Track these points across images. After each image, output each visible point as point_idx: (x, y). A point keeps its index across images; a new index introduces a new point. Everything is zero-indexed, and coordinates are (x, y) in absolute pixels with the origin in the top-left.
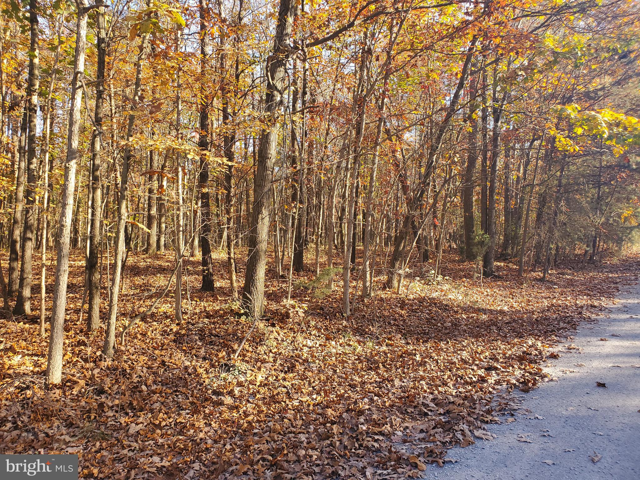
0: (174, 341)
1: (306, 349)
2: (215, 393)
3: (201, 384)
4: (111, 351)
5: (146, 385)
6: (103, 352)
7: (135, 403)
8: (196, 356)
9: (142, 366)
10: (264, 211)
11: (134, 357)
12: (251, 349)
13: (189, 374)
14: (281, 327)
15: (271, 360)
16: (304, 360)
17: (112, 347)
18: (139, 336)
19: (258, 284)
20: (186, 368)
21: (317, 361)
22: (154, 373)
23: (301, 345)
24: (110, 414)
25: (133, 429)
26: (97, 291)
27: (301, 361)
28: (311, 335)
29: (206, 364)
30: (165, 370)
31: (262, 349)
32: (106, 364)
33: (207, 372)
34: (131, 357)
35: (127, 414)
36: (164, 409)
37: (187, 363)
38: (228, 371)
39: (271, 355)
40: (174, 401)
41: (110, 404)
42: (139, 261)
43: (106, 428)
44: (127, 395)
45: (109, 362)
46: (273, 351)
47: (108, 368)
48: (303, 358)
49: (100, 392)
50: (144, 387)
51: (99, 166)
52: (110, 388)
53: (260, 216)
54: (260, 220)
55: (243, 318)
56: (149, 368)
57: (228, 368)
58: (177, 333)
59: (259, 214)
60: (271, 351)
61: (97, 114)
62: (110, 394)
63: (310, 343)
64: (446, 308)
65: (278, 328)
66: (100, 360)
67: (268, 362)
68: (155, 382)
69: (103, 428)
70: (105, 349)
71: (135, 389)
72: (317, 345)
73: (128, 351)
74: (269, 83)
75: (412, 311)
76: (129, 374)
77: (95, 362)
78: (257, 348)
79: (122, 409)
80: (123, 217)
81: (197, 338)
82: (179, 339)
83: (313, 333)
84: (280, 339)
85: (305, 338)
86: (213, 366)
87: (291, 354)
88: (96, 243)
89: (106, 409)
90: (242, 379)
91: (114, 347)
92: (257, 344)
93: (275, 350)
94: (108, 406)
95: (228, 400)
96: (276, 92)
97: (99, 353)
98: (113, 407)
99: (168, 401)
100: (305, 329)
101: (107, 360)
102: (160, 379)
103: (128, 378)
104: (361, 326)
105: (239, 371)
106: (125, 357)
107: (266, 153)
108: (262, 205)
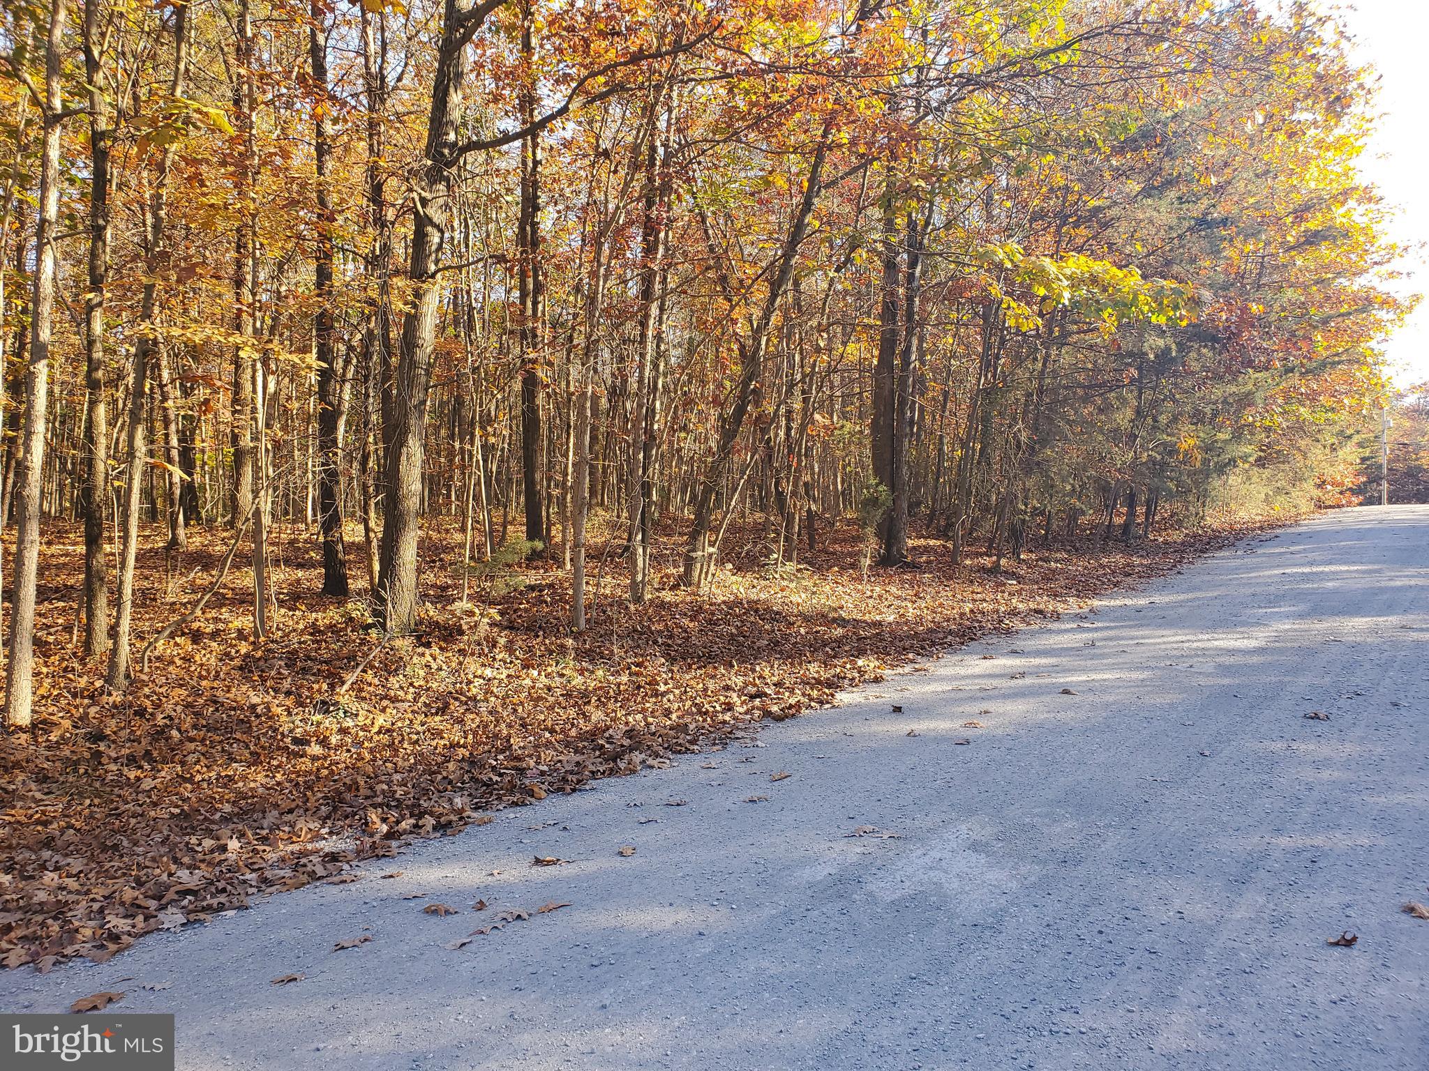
0: (241, 668)
1: (478, 682)
2: (296, 741)
3: (276, 730)
4: (121, 680)
5: (179, 730)
6: (106, 681)
7: (155, 754)
8: (274, 690)
9: (176, 704)
10: (410, 442)
11: (163, 690)
12: (376, 681)
13: (258, 716)
14: (441, 649)
15: (410, 697)
16: (470, 698)
17: (122, 676)
18: (179, 662)
19: (403, 574)
20: (253, 707)
21: (493, 699)
22: (196, 714)
23: (470, 676)
24: (113, 767)
25: (147, 784)
26: (102, 586)
27: (464, 699)
28: (494, 659)
29: (289, 702)
30: (217, 710)
31: (394, 681)
32: (111, 700)
33: (290, 714)
34: (157, 689)
35: (141, 767)
36: (203, 761)
37: (255, 700)
38: (327, 712)
39: (412, 690)
40: (223, 750)
41: (114, 755)
42: (211, 544)
43: (103, 784)
44: (143, 743)
45: (117, 697)
46: (416, 684)
47: (115, 706)
48: (469, 694)
49: (98, 737)
50: (174, 733)
51: (99, 362)
52: (115, 733)
53: (404, 450)
54: (404, 458)
55: (373, 633)
56: (188, 706)
57: (325, 707)
58: (247, 656)
59: (401, 446)
60: (411, 684)
61: (93, 269)
62: (114, 742)
63: (488, 672)
64: (776, 617)
65: (435, 650)
66: (101, 695)
67: (403, 701)
68: (195, 727)
69: (97, 784)
70: (109, 680)
71: (160, 734)
72: (503, 676)
73: (154, 681)
74: (417, 213)
75: (710, 622)
76: (152, 714)
77: (92, 697)
78: (387, 679)
79: (132, 760)
80: (138, 454)
81: (283, 663)
82: (247, 667)
83: (499, 657)
84: (434, 666)
85: (483, 665)
86: (302, 705)
87: (451, 688)
88: (98, 499)
89: (104, 760)
90: (349, 723)
91: (128, 676)
92: (389, 673)
93: (422, 683)
94: (110, 757)
95: (315, 749)
96: (429, 229)
97: (98, 684)
98: (118, 758)
99: (213, 751)
100: (486, 650)
101: (115, 694)
102: (204, 722)
103: (148, 720)
104: (599, 647)
105: (345, 712)
106: (146, 690)
107: (415, 337)
108: (405, 432)
